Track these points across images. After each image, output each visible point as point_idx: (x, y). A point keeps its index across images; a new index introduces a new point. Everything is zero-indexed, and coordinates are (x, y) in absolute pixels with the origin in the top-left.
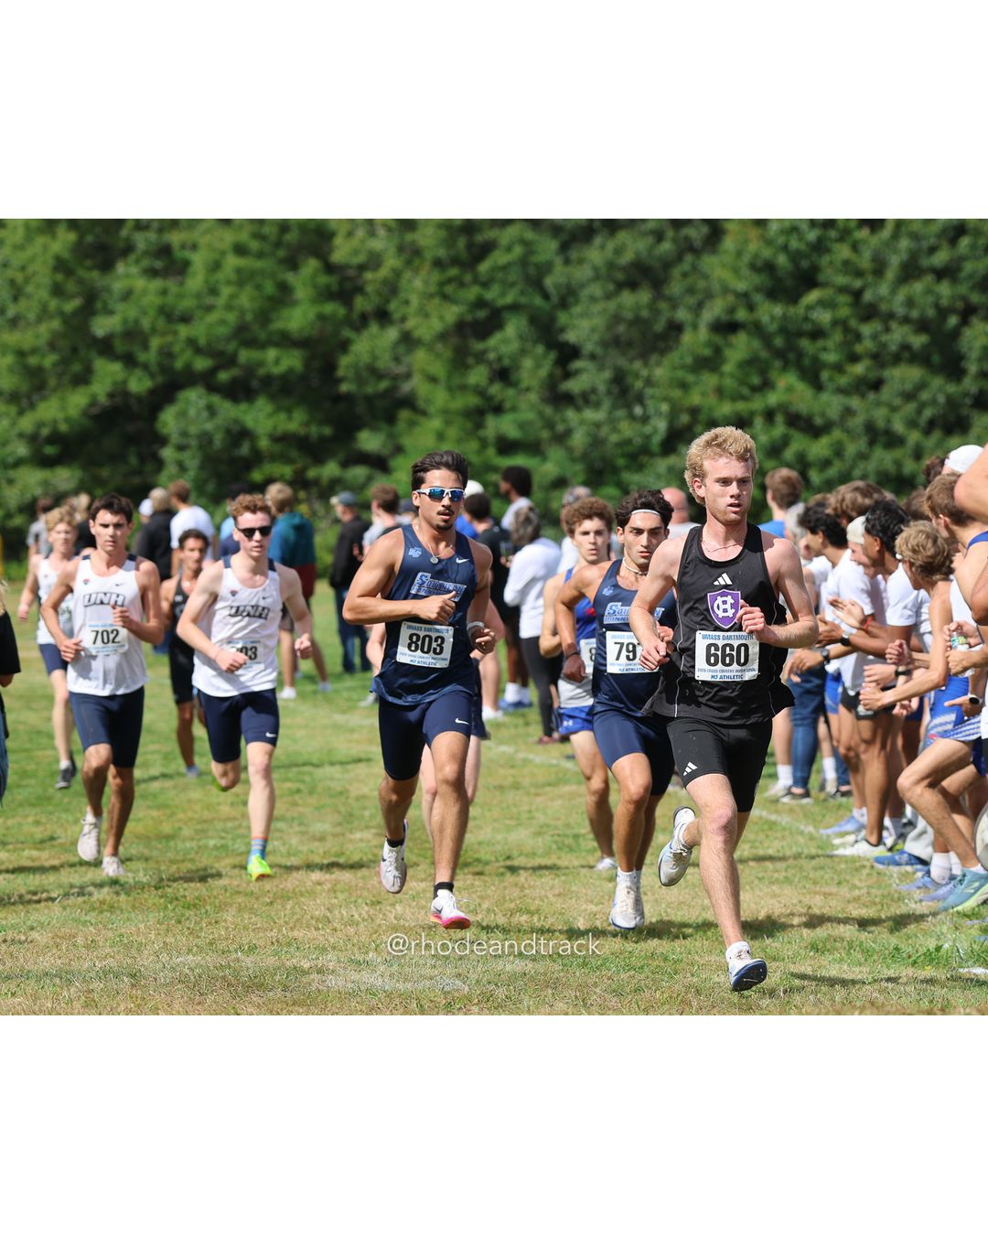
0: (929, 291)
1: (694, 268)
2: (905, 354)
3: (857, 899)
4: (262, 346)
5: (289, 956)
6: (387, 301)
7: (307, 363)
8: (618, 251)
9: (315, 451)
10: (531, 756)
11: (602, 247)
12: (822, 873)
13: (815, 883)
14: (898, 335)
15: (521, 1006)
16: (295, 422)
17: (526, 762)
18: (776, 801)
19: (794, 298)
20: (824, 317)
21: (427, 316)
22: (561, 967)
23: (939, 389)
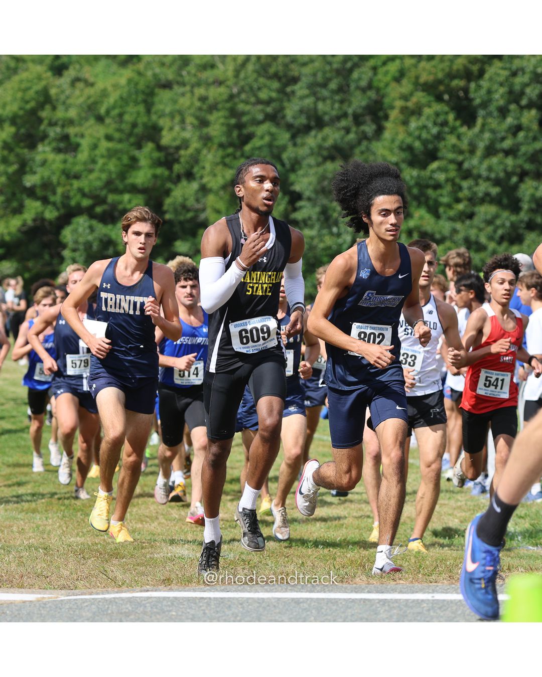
0: (501, 163)
1: (368, 149)
2: (487, 198)
3: (460, 508)
4: (121, 192)
6: (192, 167)
7: (147, 202)
8: (324, 139)
11: (315, 137)
14: (483, 188)
19: (424, 166)
20: (441, 177)
21: (215, 175)
23: (507, 218)
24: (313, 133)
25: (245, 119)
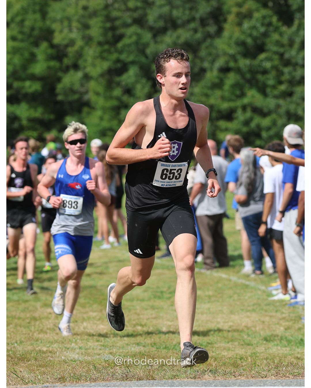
1: (212, 45)
3: (284, 318)
4: (24, 80)
5: (37, 345)
6: (78, 60)
7: (43, 87)
8: (178, 37)
9: (47, 126)
11: (171, 36)
12: (268, 307)
14: (299, 72)
16: (38, 113)
19: (254, 56)
20: (268, 65)
21: (95, 66)
22: (156, 349)
24: (169, 33)
25: (118, 23)
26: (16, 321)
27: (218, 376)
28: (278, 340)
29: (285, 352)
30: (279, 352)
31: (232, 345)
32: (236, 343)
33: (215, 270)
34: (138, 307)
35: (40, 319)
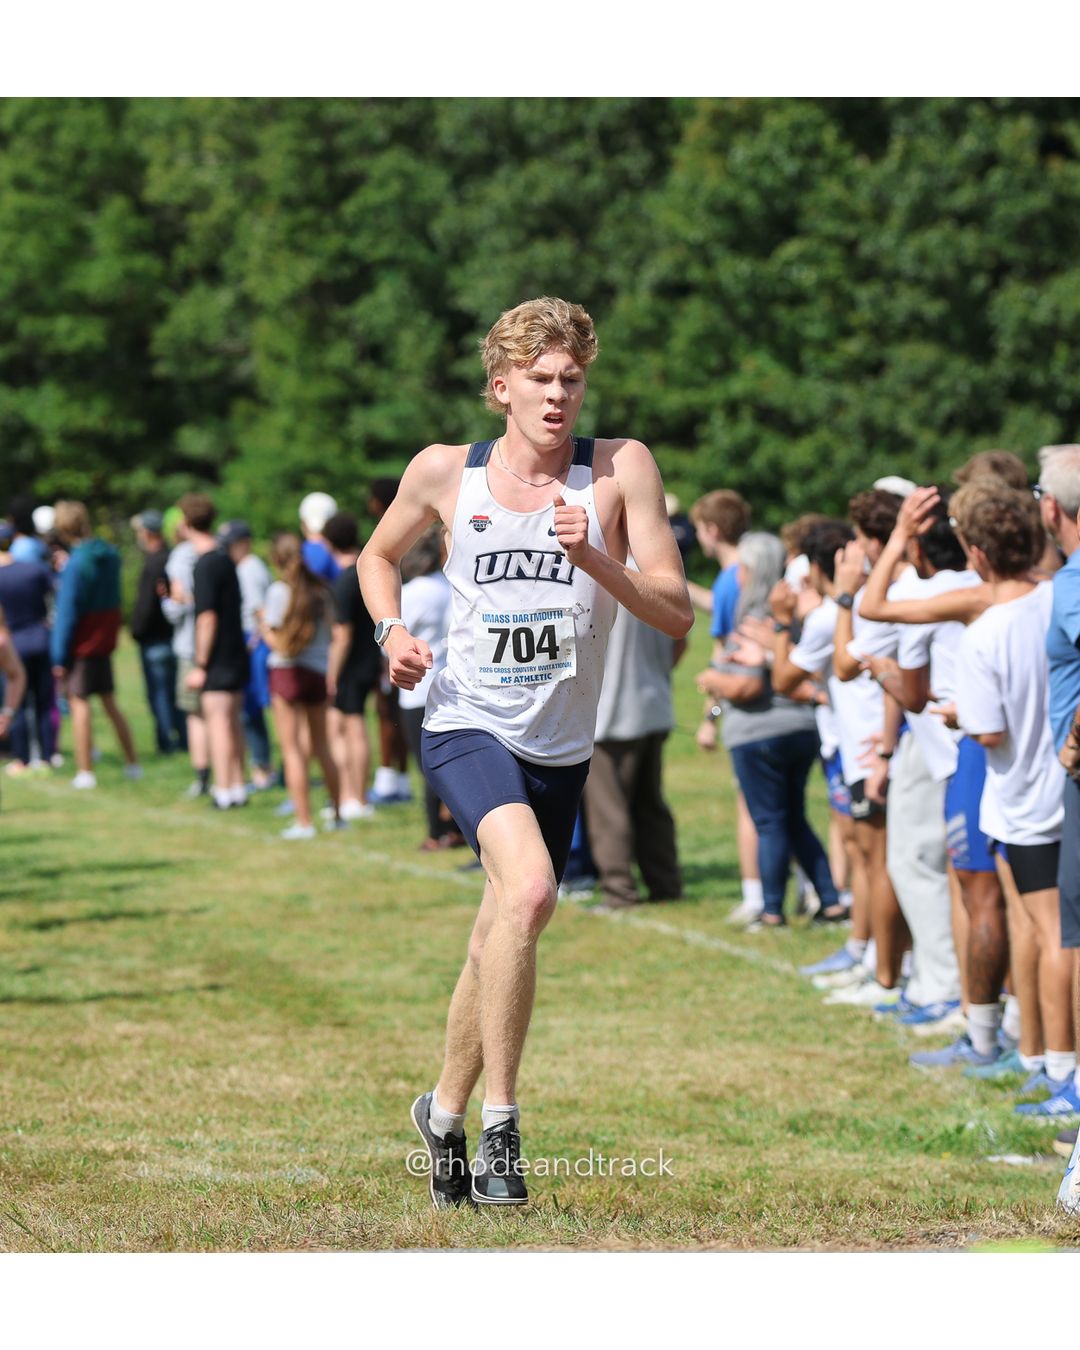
0: (947, 242)
1: (634, 213)
2: (915, 327)
3: (850, 1062)
4: (51, 313)
5: (86, 1135)
6: (219, 253)
7: (112, 335)
8: (531, 187)
9: (119, 454)
10: (410, 866)
11: (509, 181)
12: (801, 1026)
13: (794, 1039)
14: (905, 301)
15: (398, 1204)
16: (93, 415)
17: (405, 875)
18: (739, 929)
19: (763, 248)
20: (807, 277)
21: (272, 273)
23: (961, 374)
24: (502, 172)
25: (343, 140)
26: (20, 1058)
27: (647, 1237)
28: (833, 1128)
29: (854, 1167)
30: (835, 1166)
31: (689, 1142)
32: (702, 1137)
33: (637, 910)
34: (398, 1022)
35: (95, 1053)
